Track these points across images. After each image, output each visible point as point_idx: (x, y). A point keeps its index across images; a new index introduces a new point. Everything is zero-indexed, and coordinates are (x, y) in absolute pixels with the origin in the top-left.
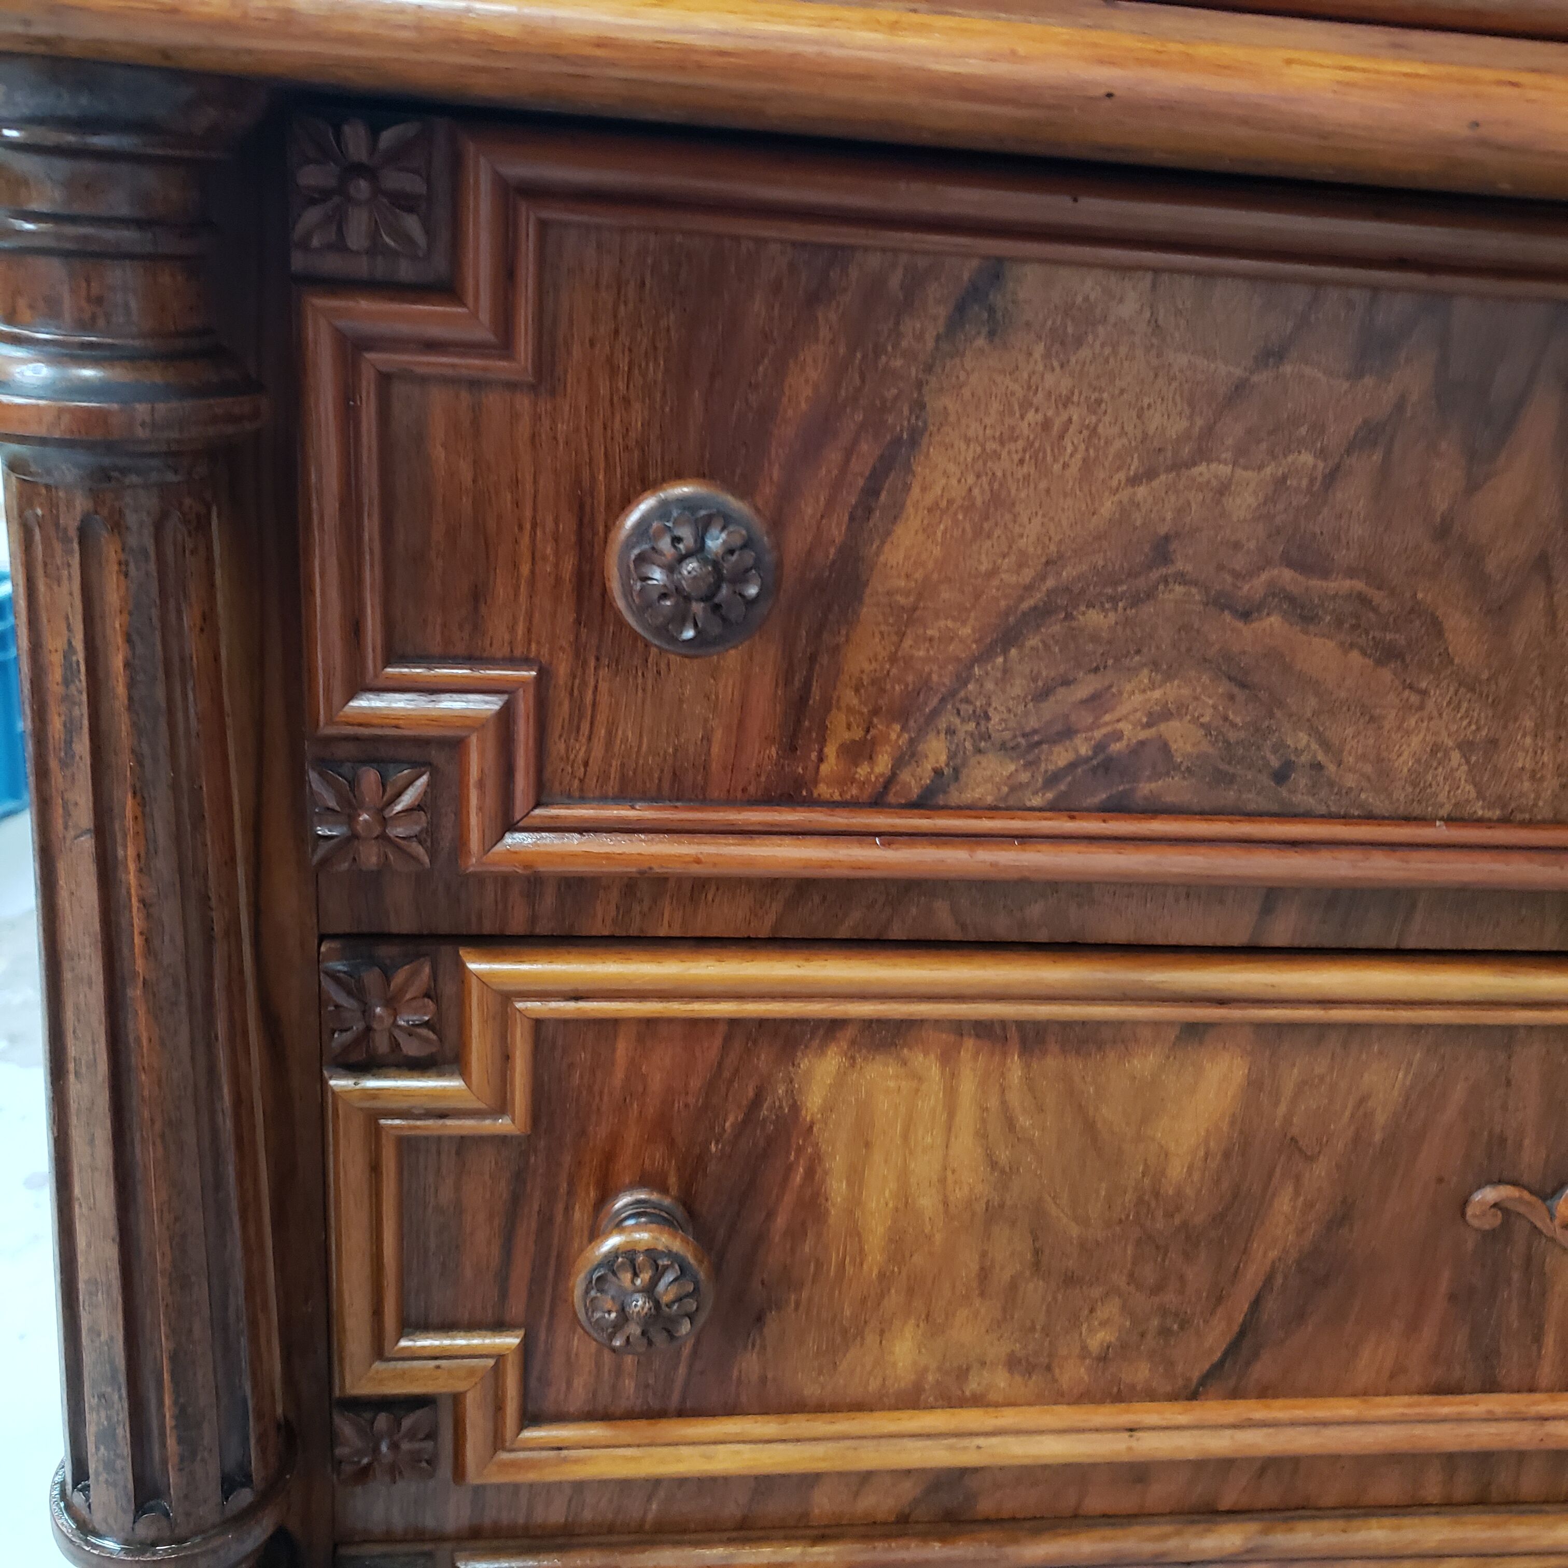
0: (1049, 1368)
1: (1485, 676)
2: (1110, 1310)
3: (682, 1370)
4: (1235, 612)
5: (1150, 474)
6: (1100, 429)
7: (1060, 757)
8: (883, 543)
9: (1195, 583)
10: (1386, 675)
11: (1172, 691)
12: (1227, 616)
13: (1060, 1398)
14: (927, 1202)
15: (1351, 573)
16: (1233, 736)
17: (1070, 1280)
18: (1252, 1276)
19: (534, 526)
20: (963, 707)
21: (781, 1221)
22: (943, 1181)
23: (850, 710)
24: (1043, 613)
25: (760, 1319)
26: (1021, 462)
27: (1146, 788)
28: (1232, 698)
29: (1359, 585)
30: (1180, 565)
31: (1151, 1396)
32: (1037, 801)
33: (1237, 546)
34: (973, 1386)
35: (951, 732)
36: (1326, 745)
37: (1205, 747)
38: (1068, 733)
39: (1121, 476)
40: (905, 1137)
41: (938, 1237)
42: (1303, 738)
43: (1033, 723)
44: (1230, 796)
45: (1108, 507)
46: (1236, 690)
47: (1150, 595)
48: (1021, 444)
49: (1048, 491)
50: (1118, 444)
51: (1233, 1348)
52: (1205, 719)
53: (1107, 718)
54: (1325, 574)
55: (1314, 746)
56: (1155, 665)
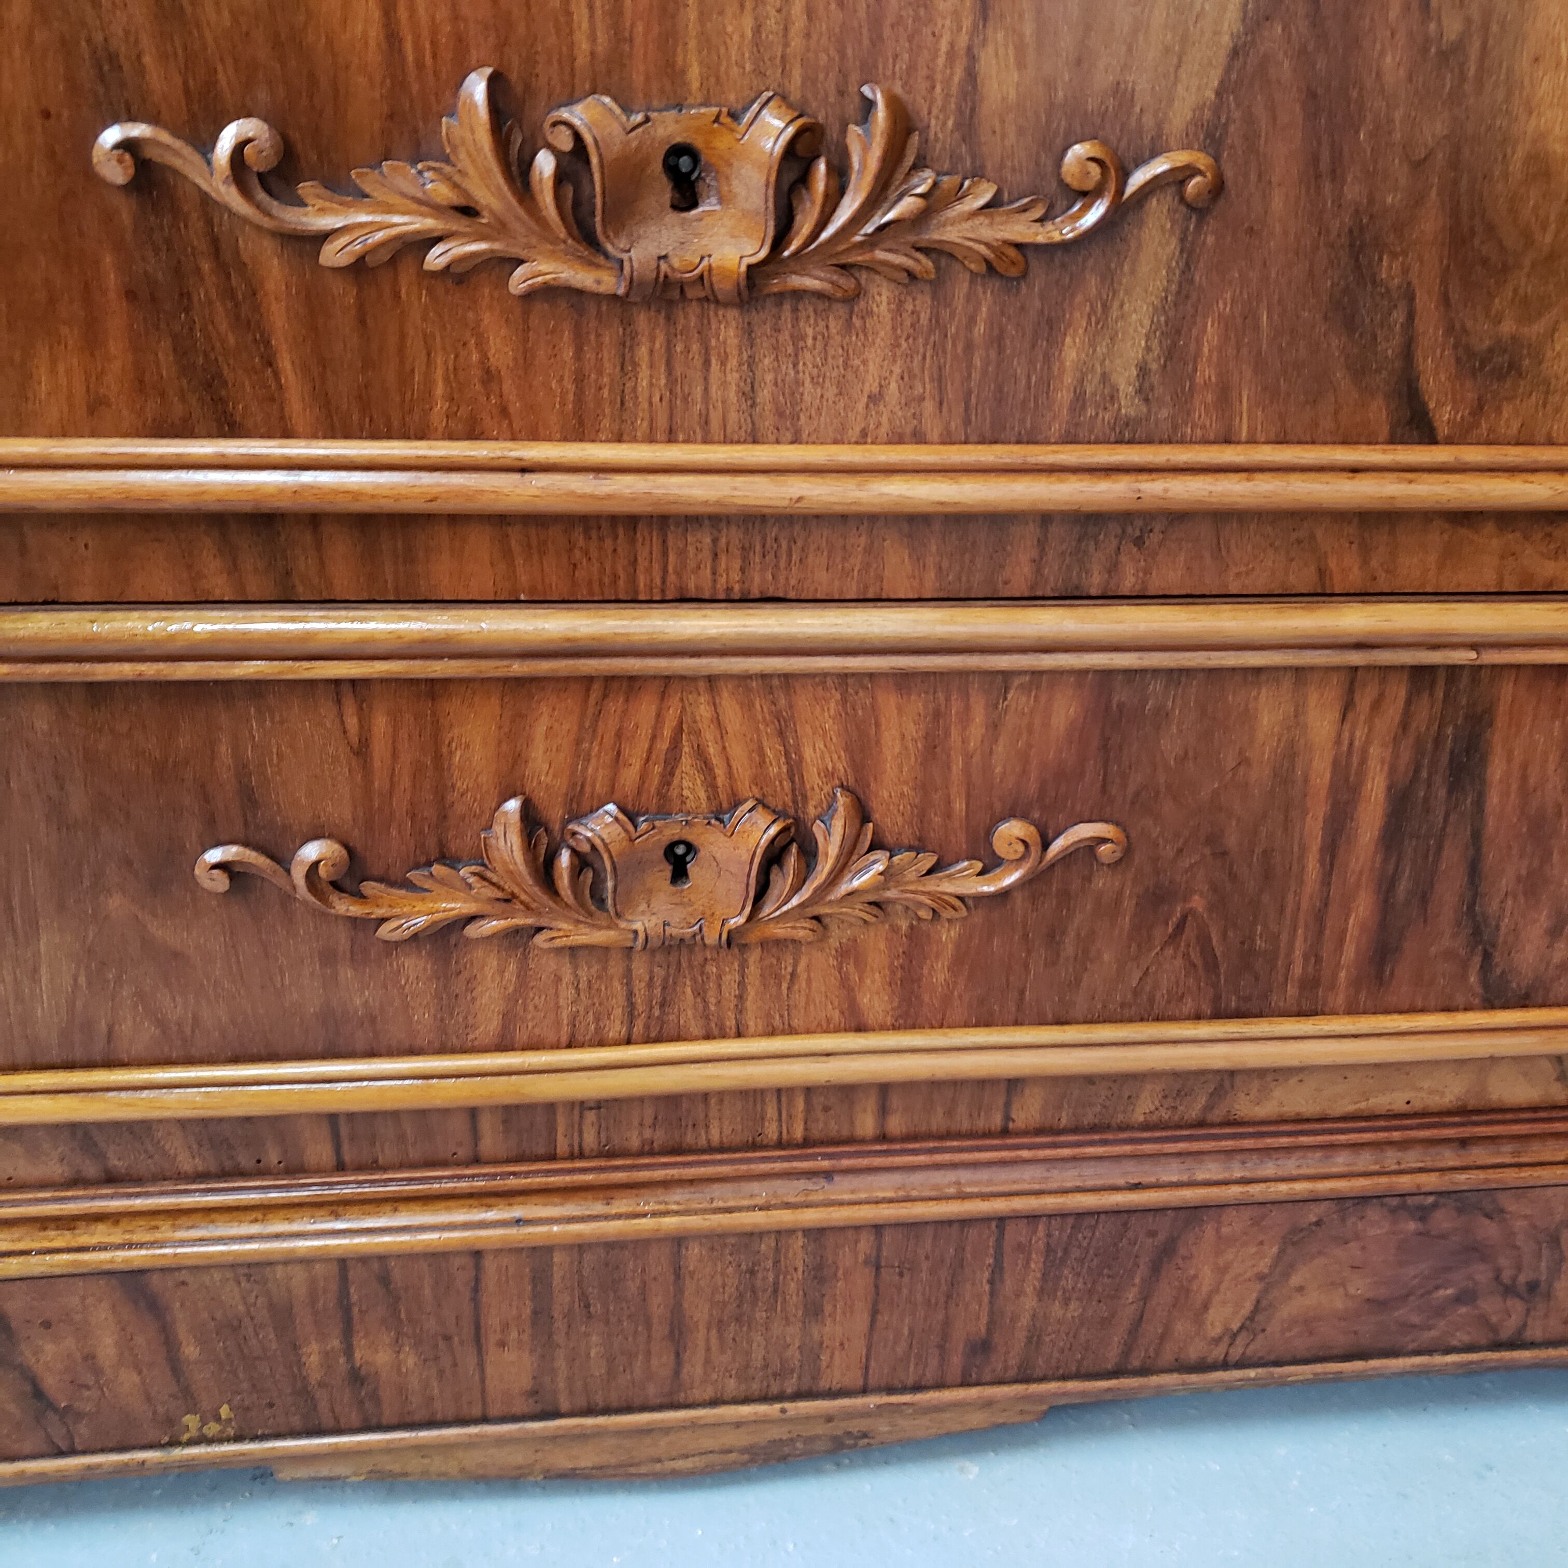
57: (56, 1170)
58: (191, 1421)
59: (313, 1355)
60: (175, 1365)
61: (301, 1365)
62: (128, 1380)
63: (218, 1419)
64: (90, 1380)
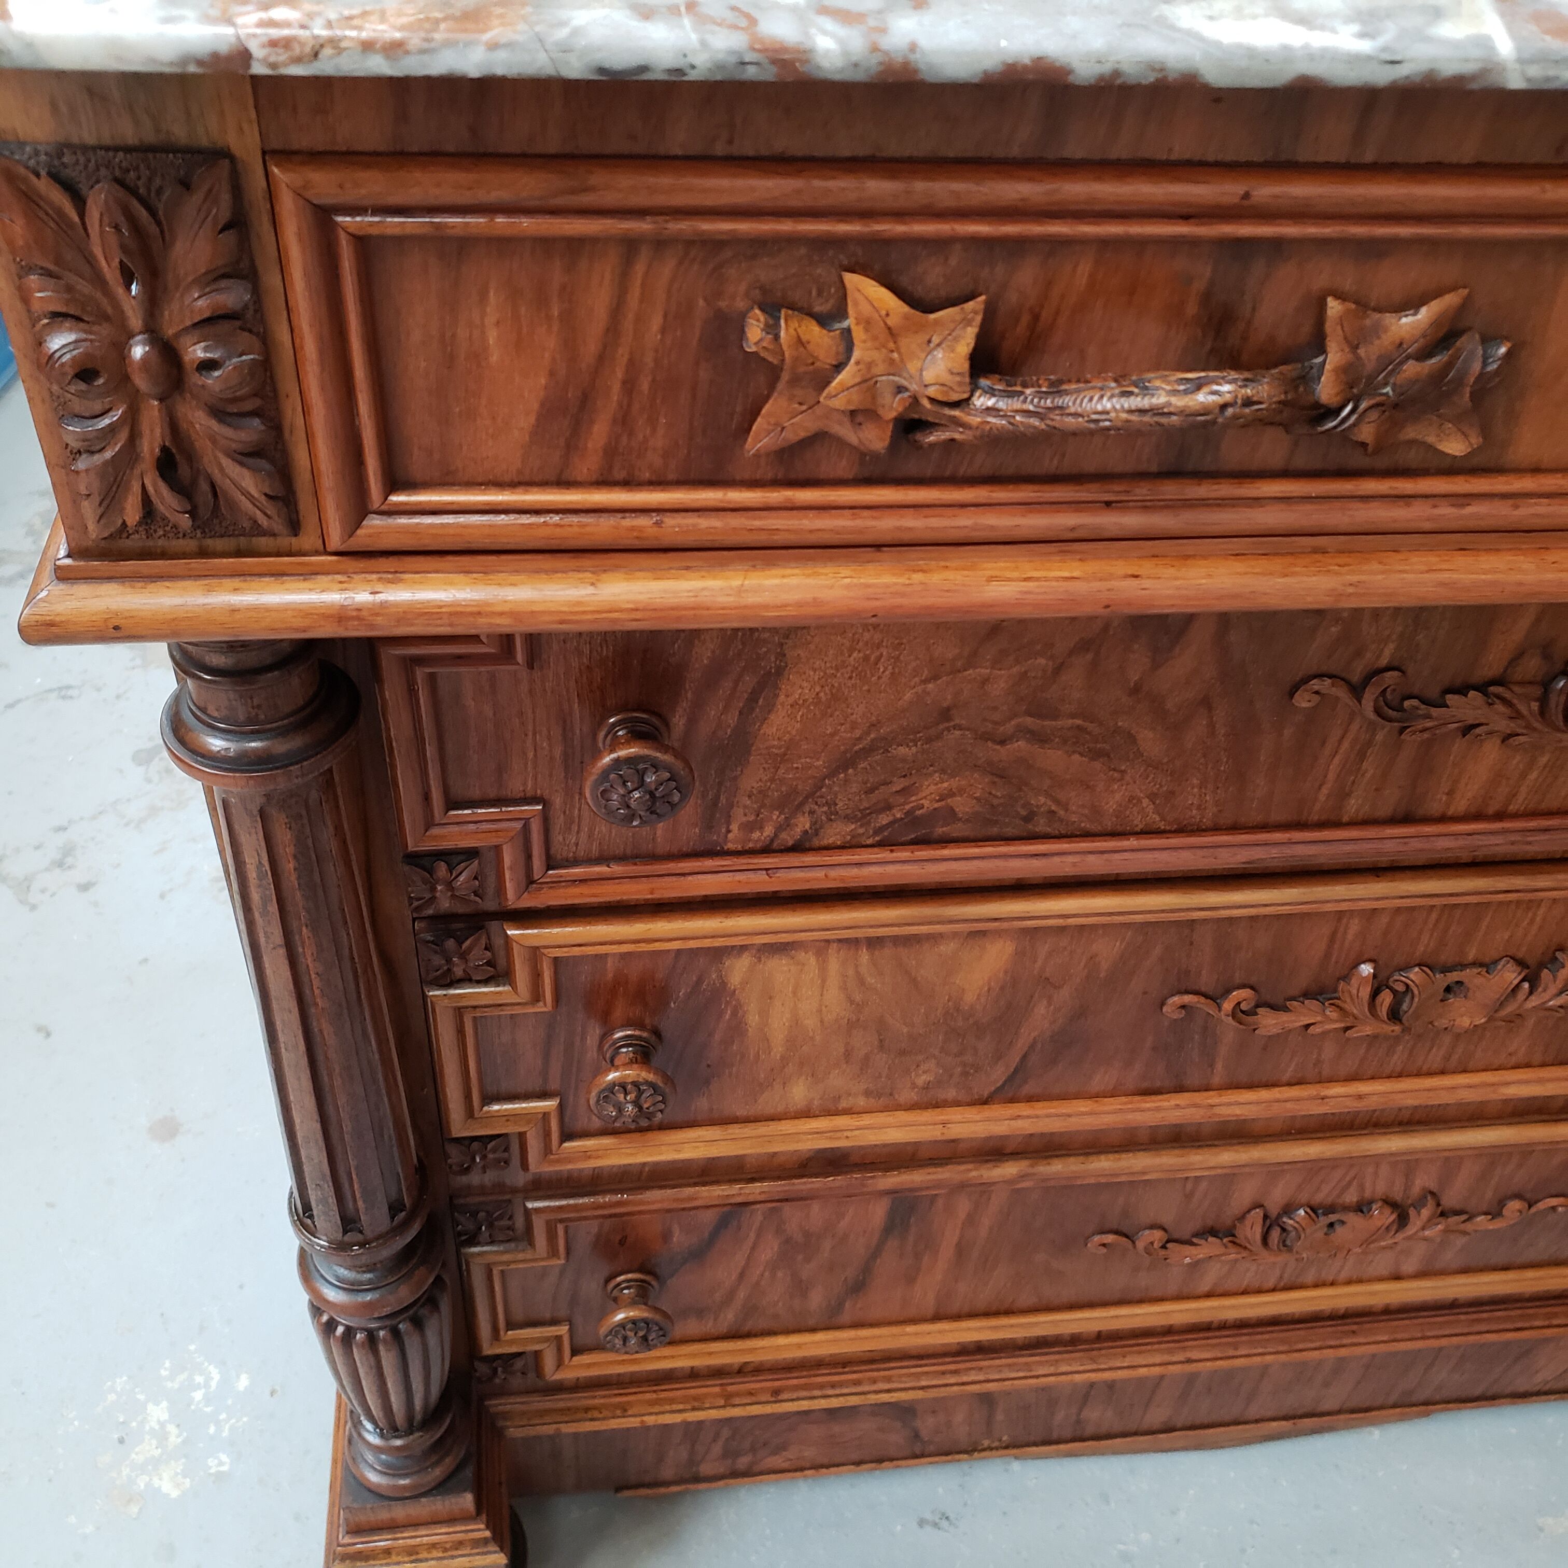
0: (891, 1094)
1: (1165, 760)
2: (932, 1064)
4: (995, 742)
5: (935, 678)
6: (902, 658)
7: (884, 819)
8: (762, 724)
9: (968, 729)
10: (1097, 765)
11: (954, 783)
12: (990, 744)
13: (899, 1107)
14: (810, 1023)
15: (1073, 716)
16: (996, 802)
17: (903, 1053)
18: (1021, 1045)
19: (534, 734)
20: (819, 800)
21: (717, 1037)
22: (820, 1011)
23: (745, 807)
24: (868, 751)
25: (707, 1082)
26: (850, 678)
27: (940, 831)
28: (994, 783)
29: (1078, 722)
30: (957, 721)
31: (957, 1104)
32: (869, 842)
33: (995, 709)
34: (843, 1105)
35: (812, 812)
36: (1057, 802)
37: (978, 808)
38: (889, 807)
39: (917, 679)
40: (794, 993)
41: (818, 1038)
42: (1042, 800)
43: (865, 804)
44: (995, 830)
45: (908, 696)
46: (996, 780)
47: (939, 737)
48: (849, 669)
49: (869, 691)
50: (914, 664)
51: (1010, 1079)
52: (978, 795)
53: (913, 798)
54: (1055, 717)
55: (1049, 803)
56: (943, 771)
58: (986, 1443)
59: (1060, 1416)
60: (989, 1422)
61: (1052, 1419)
62: (965, 1428)
63: (1000, 1442)
64: (944, 1430)
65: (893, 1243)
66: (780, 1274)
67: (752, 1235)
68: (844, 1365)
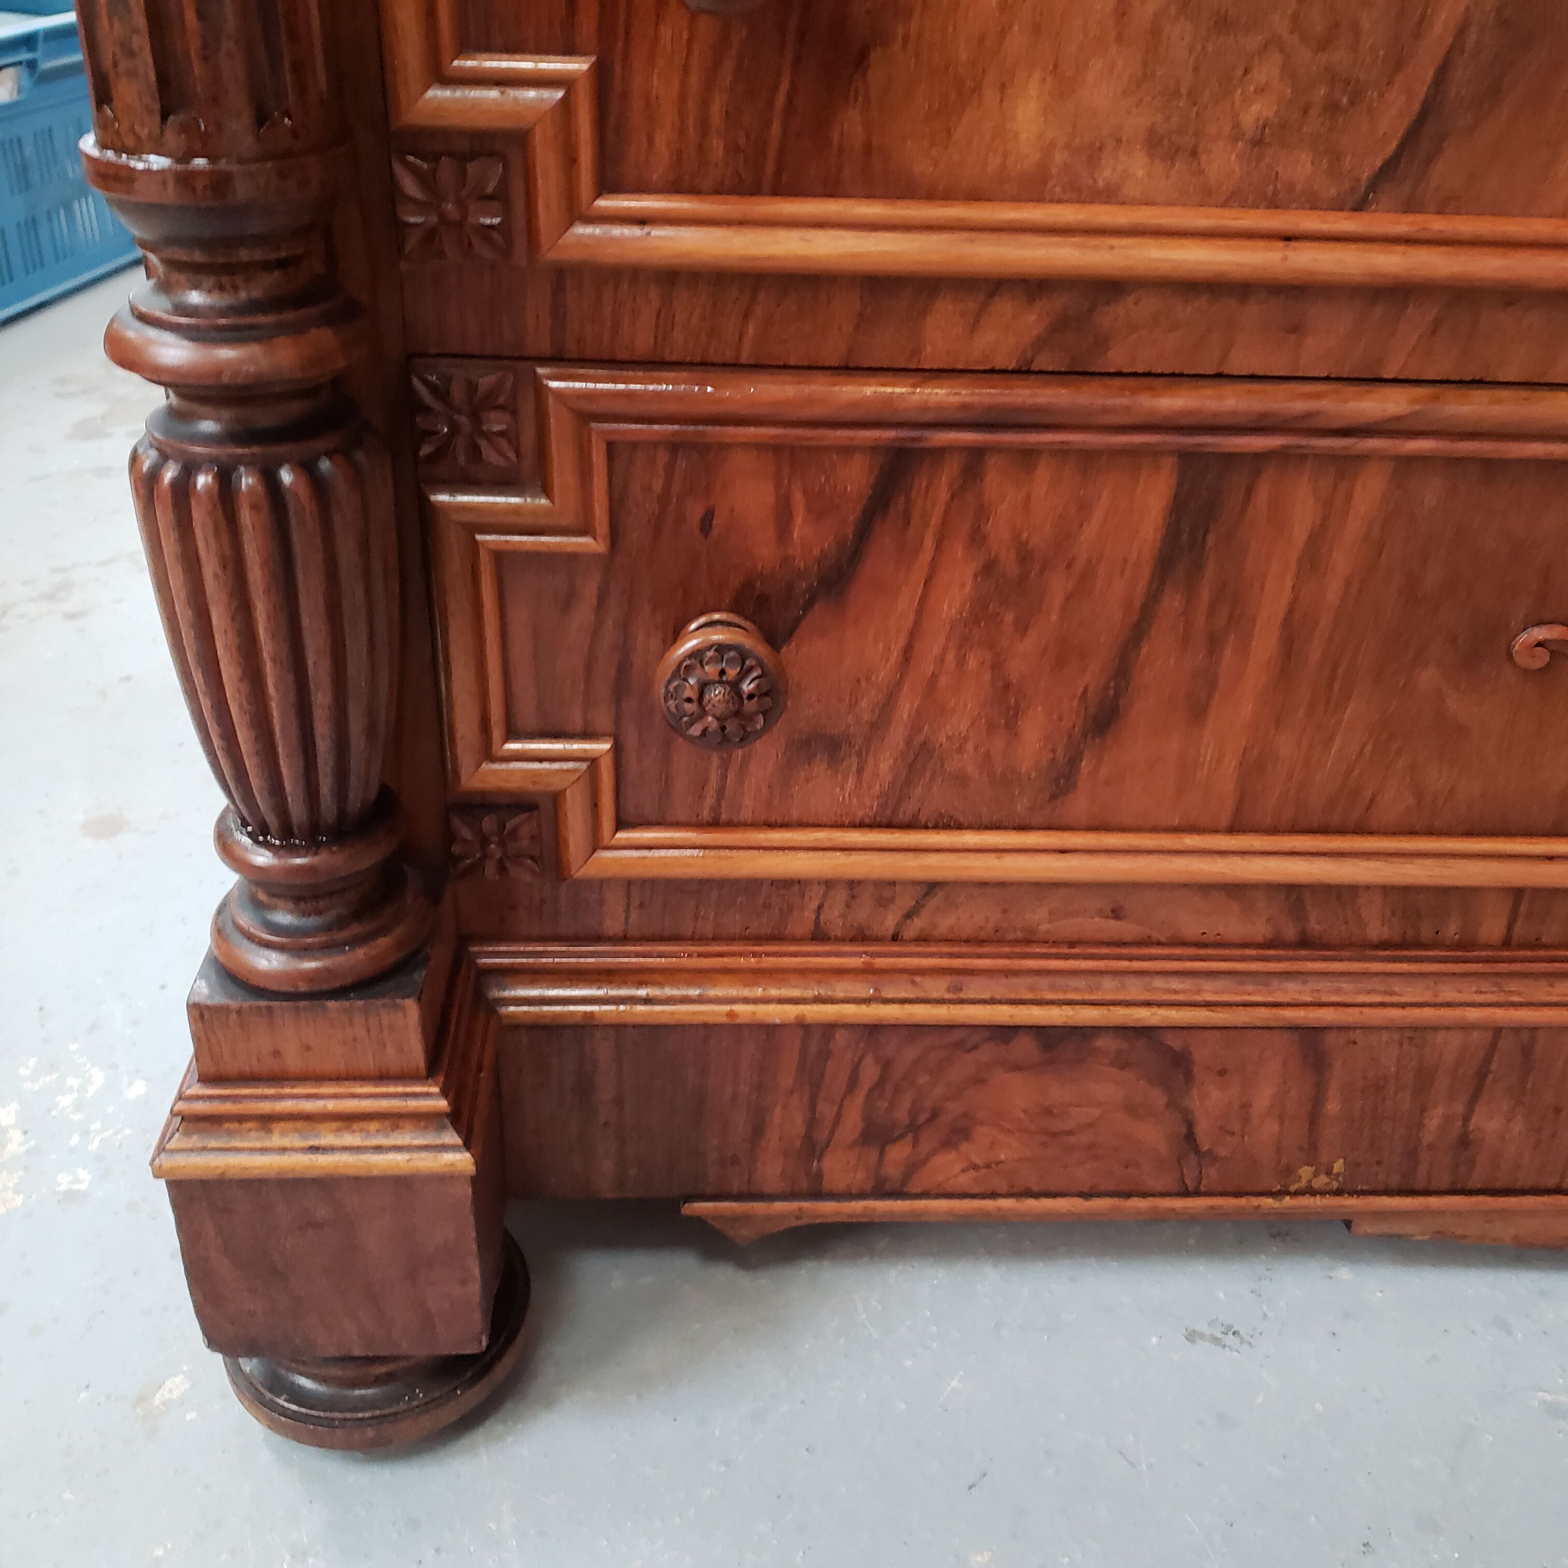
0: (1194, 153)
3: (776, 128)
17: (1223, 23)
18: (1441, 28)
25: (861, 59)
31: (1313, 203)
34: (1106, 174)
51: (1412, 135)
57: (1260, 930)
58: (1306, 1172)
59: (1434, 1120)
60: (1314, 1118)
61: (1421, 1126)
62: (1271, 1128)
63: (1328, 1173)
64: (1237, 1127)
65: (1172, 602)
66: (972, 663)
67: (929, 543)
68: (1072, 944)
